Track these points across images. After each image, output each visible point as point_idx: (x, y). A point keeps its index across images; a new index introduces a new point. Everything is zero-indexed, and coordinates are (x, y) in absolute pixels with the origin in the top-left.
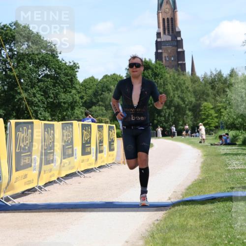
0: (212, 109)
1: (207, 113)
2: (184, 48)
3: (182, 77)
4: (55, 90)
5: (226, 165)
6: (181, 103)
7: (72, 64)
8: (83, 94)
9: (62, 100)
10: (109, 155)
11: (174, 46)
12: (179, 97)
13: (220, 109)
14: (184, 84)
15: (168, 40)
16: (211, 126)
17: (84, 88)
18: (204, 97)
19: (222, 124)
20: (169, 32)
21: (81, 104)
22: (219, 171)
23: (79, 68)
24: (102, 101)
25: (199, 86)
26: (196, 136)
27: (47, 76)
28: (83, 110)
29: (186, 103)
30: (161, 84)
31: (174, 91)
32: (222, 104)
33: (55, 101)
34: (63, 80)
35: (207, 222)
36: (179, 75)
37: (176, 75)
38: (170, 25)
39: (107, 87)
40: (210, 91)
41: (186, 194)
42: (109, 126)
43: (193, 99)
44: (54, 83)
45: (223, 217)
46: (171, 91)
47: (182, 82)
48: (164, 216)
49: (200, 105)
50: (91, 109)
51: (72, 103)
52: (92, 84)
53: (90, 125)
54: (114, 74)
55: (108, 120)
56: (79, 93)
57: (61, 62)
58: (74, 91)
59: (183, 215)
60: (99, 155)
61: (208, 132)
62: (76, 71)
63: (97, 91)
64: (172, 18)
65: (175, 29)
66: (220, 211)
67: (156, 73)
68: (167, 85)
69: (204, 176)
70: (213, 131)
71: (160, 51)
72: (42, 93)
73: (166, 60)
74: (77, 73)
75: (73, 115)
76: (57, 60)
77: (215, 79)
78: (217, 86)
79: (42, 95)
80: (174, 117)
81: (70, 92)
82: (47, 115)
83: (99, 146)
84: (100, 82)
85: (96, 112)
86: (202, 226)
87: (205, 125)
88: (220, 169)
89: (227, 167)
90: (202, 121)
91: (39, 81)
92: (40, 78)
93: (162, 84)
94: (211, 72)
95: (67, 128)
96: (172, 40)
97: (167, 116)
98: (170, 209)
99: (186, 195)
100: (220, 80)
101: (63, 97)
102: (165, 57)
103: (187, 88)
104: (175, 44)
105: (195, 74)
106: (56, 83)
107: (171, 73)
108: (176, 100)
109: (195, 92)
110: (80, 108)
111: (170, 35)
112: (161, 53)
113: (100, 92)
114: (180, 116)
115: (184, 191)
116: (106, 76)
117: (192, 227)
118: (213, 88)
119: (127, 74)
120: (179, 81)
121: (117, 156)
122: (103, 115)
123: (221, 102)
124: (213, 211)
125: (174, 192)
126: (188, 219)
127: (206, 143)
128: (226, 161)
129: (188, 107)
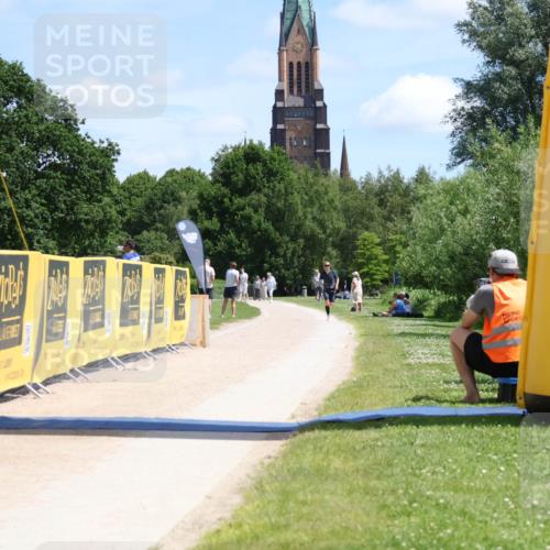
0: (379, 245)
1: (368, 253)
2: (328, 123)
3: (322, 180)
4: (70, 196)
5: (404, 356)
6: (319, 231)
7: (105, 145)
8: (125, 206)
9: (82, 216)
10: (175, 328)
11: (307, 118)
12: (314, 218)
13: (395, 246)
14: (326, 193)
15: (297, 105)
16: (375, 280)
17: (127, 194)
18: (364, 221)
19: (397, 274)
20: (299, 90)
21: (121, 226)
22: (390, 365)
23: (119, 153)
24: (162, 222)
25: (355, 199)
26: (345, 298)
27: (54, 166)
28: (124, 237)
29: (328, 231)
30: (280, 191)
31: (305, 207)
32: (398, 237)
33: (68, 218)
34: (87, 175)
35: (368, 462)
36: (316, 175)
37: (310, 175)
38: (303, 77)
39: (172, 194)
40: (377, 210)
41: (327, 408)
42: (177, 271)
43: (342, 225)
44: (68, 181)
45: (398, 454)
46: (300, 207)
47: (322, 189)
48: (282, 449)
49: (354, 237)
50: (138, 237)
51: (102, 222)
52: (142, 187)
53: (140, 267)
54: (188, 169)
55: (172, 259)
56: (117, 202)
57: (83, 140)
58: (107, 200)
59: (321, 448)
60: (155, 327)
61: (368, 290)
62: (114, 160)
63: (152, 201)
64: (307, 63)
65: (313, 85)
66: (392, 444)
67: (271, 170)
68: (292, 194)
69: (360, 374)
70: (377, 289)
71: (280, 127)
72: (43, 201)
73: (291, 145)
74: (115, 164)
75: (102, 246)
76: (77, 137)
77: (386, 186)
78: (390, 200)
79: (42, 204)
80: (303, 259)
81: (100, 201)
82: (52, 244)
83: (156, 308)
84: (159, 184)
85: (149, 241)
86: (357, 471)
87: (363, 276)
88: (392, 363)
89: (406, 358)
90: (359, 267)
91: (39, 176)
92: (39, 170)
93: (283, 191)
94: (380, 173)
95: (93, 271)
96: (305, 106)
97: (289, 255)
98: (295, 435)
99: (326, 410)
100: (396, 189)
101: (85, 210)
102: (291, 139)
103: (331, 201)
104: (312, 114)
105: (349, 175)
106: (73, 181)
107: (302, 172)
108: (309, 224)
109: (346, 210)
110: (117, 233)
111: (302, 97)
112: (283, 131)
113: (159, 203)
114: (315, 257)
115: (322, 402)
116: (171, 173)
117: (339, 472)
118: (382, 203)
119: (214, 169)
120: (315, 188)
121: (191, 329)
122: (162, 250)
123: (396, 233)
124: (379, 443)
125: (302, 404)
126: (331, 457)
127: (364, 312)
128: (403, 347)
129: (331, 239)
